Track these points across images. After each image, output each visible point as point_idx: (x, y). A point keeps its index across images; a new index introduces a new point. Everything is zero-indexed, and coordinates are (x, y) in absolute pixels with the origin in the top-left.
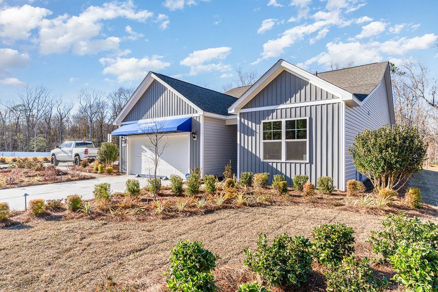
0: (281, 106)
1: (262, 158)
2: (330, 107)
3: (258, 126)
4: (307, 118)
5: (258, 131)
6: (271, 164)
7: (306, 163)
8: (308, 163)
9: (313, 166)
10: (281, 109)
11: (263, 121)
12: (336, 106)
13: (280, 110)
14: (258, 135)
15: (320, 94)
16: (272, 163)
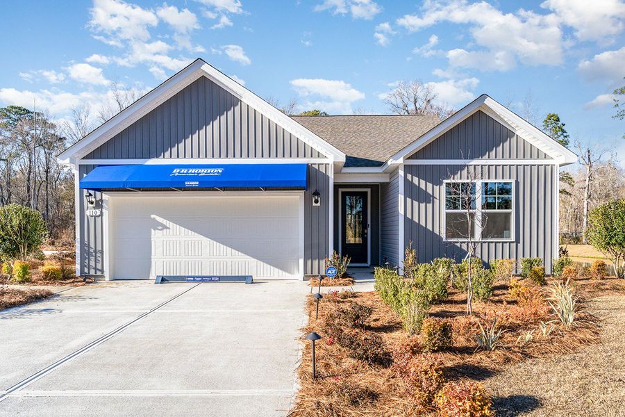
0: (475, 162)
1: (443, 236)
2: (542, 169)
3: (437, 188)
4: (513, 181)
5: (437, 195)
6: (458, 245)
7: (510, 243)
8: (513, 242)
9: (520, 246)
10: (475, 165)
11: (445, 181)
12: (549, 169)
13: (473, 167)
14: (437, 202)
15: (528, 150)
16: (461, 243)
